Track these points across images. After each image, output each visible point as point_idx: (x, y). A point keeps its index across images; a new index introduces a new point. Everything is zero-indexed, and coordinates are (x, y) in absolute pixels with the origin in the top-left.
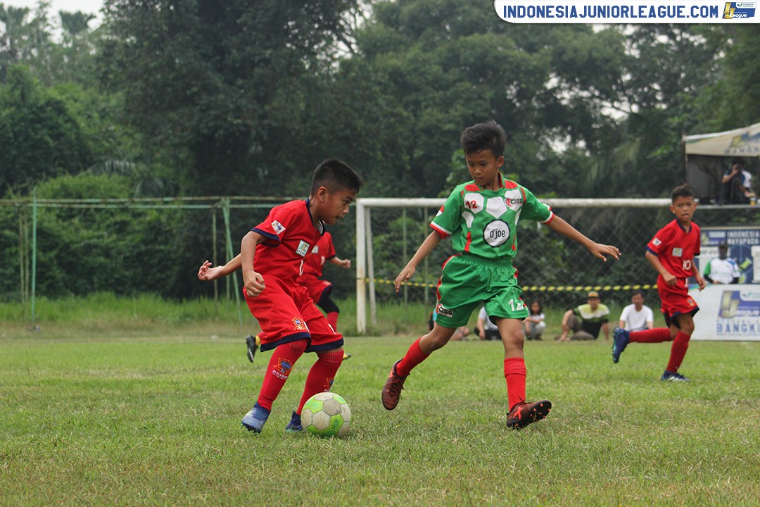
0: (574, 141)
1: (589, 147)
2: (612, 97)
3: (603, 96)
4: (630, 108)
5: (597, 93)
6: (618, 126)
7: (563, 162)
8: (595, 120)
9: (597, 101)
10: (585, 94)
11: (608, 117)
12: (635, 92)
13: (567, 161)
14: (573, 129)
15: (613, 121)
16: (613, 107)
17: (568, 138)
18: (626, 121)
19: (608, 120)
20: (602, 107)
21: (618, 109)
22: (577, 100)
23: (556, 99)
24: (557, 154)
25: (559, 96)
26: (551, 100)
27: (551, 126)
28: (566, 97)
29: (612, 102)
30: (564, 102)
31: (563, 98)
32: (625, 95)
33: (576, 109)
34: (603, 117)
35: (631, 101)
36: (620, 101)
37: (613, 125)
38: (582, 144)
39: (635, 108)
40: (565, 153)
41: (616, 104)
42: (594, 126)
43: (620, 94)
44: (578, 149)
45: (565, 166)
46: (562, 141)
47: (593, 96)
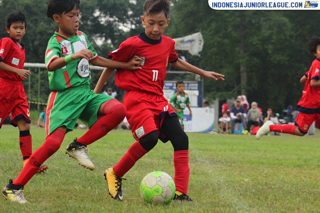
0: (106, 39)
1: (113, 43)
2: (123, 21)
3: (120, 21)
4: (131, 26)
5: (117, 19)
6: (125, 34)
7: (101, 49)
8: (115, 31)
9: (117, 23)
10: (111, 19)
11: (121, 30)
12: (134, 20)
13: (103, 49)
14: (106, 34)
15: (123, 32)
16: (124, 26)
17: (104, 39)
18: (129, 32)
19: (121, 32)
20: (119, 25)
21: (126, 27)
22: (108, 22)
23: (98, 21)
24: (98, 46)
25: (100, 20)
26: (97, 22)
27: (96, 33)
28: (103, 20)
29: (123, 23)
30: (102, 23)
31: (102, 21)
32: (129, 21)
33: (107, 26)
34: (119, 30)
35: (132, 23)
36: (126, 23)
37: (123, 34)
38: (109, 41)
39: (133, 27)
40: (103, 45)
41: (125, 24)
42: (115, 34)
43: (127, 20)
44: (108, 44)
45: (102, 51)
46: (101, 40)
47: (115, 21)
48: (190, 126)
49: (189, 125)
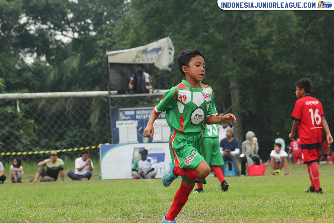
0: (39, 55)
1: (48, 60)
2: (62, 29)
3: (56, 28)
4: (73, 35)
5: (52, 26)
6: (65, 46)
7: (32, 70)
8: (51, 43)
9: (52, 31)
10: (44, 27)
11: (60, 41)
12: (77, 25)
13: (35, 69)
14: (38, 49)
15: (63, 43)
16: (63, 34)
17: (35, 55)
18: (71, 43)
19: (59, 43)
20: (55, 35)
21: (65, 36)
22: (39, 31)
23: (26, 30)
24: (28, 65)
25: (28, 28)
26: (24, 31)
27: (23, 47)
28: (32, 29)
29: (62, 31)
30: (32, 32)
31: (31, 30)
32: (70, 27)
33: (39, 36)
34: (57, 41)
35: (74, 31)
36: (66, 30)
37: (63, 46)
38: (43, 58)
39: (76, 35)
40: (34, 64)
41: (64, 33)
42: (51, 47)
43: (66, 26)
44: (41, 62)
45: (33, 73)
46: (31, 56)
47: (50, 28)
48: (163, 170)
49: (161, 168)
